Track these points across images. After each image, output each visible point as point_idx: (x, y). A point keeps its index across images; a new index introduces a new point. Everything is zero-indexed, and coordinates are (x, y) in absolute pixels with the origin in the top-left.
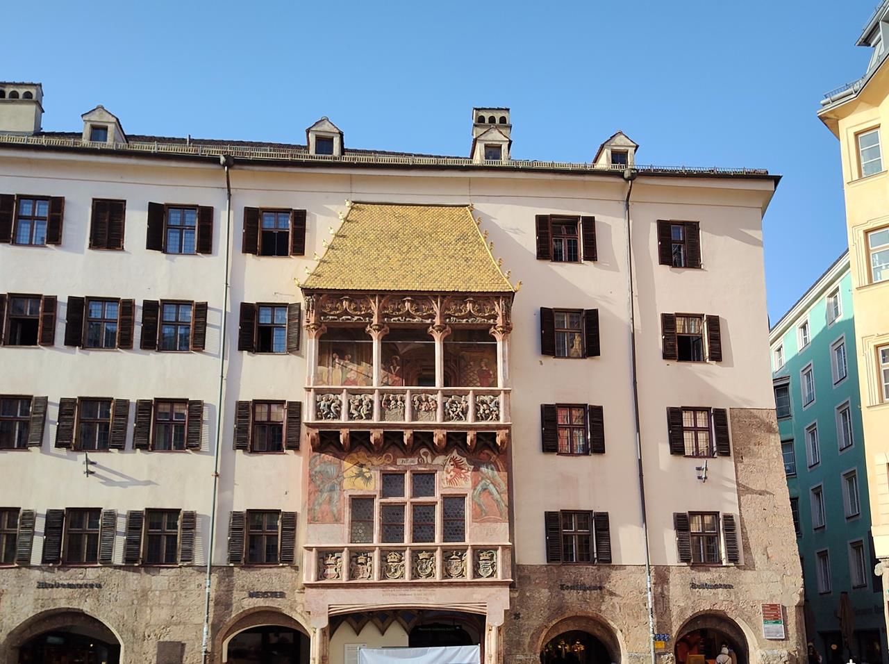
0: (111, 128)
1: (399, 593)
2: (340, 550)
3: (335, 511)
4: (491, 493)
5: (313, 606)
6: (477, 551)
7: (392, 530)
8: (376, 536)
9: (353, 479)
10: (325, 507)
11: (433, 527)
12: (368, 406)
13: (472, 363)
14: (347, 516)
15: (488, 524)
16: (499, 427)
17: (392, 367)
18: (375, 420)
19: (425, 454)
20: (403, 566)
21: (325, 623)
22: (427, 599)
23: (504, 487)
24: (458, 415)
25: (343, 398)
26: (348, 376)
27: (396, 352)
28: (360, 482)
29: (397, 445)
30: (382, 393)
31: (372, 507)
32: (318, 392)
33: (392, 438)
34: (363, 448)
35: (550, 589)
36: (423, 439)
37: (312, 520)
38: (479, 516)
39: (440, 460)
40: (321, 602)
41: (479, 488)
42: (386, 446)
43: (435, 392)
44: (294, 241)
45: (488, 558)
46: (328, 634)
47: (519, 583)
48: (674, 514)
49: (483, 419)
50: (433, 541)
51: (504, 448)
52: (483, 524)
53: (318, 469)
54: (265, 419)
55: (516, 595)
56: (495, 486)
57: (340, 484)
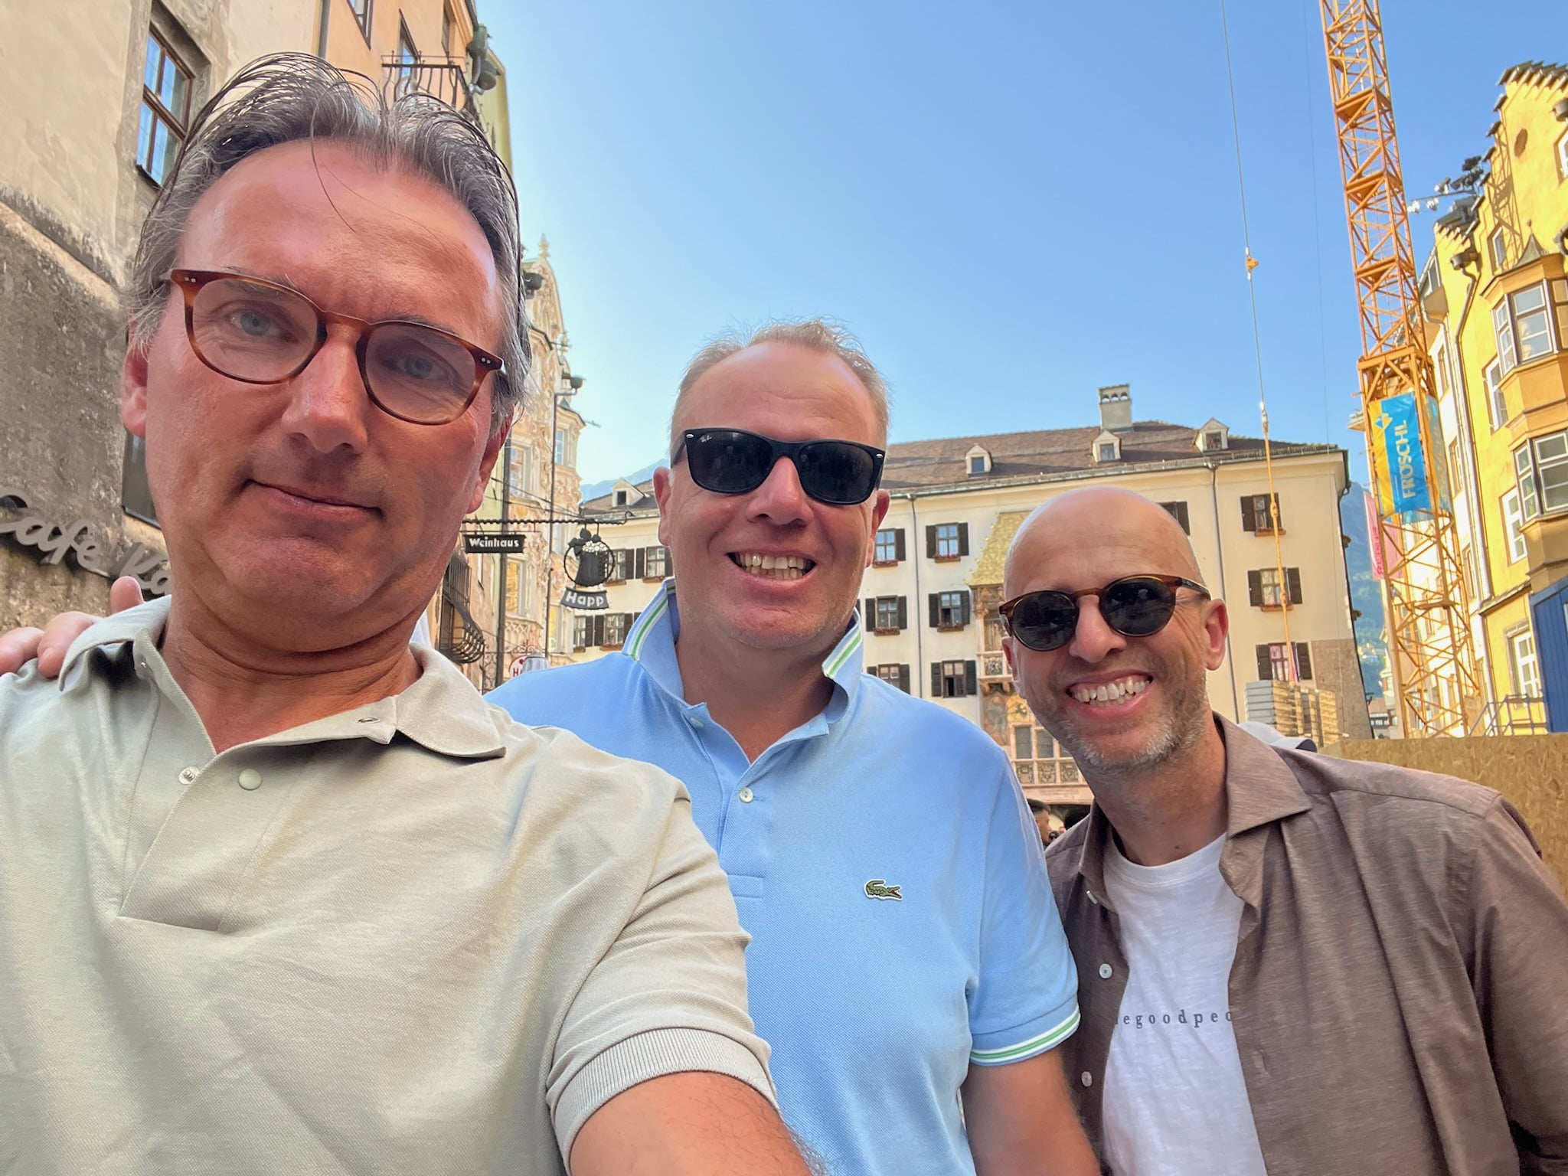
1: (1055, 792)
7: (1045, 748)
8: (1034, 754)
9: (1014, 715)
14: (1013, 740)
20: (1055, 773)
28: (1018, 715)
31: (1029, 733)
32: (986, 655)
53: (990, 708)
54: (951, 673)
57: (1006, 718)
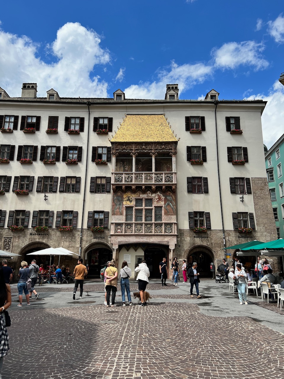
0: (55, 95)
1: (141, 238)
2: (122, 224)
3: (121, 211)
4: (170, 206)
5: (114, 242)
6: (166, 224)
7: (139, 217)
8: (134, 219)
9: (126, 201)
10: (118, 210)
11: (152, 216)
12: (131, 178)
13: (164, 164)
14: (124, 213)
15: (169, 216)
16: (173, 184)
17: (139, 166)
18: (133, 183)
19: (149, 193)
20: (142, 229)
21: (117, 247)
22: (150, 240)
23: (174, 203)
24: (159, 181)
25: (123, 176)
26: (125, 169)
27: (140, 161)
28: (128, 202)
29: (140, 190)
30: (135, 174)
31: (132, 210)
32: (115, 174)
33: (139, 189)
34: (130, 191)
35: (190, 237)
36: (148, 188)
37: (114, 214)
38: (167, 213)
39: (153, 195)
40: (116, 240)
41: (166, 204)
42: (137, 191)
43: (152, 173)
44: (109, 127)
45: (169, 227)
46: (118, 251)
47: (180, 235)
48: (232, 213)
49: (167, 182)
50: (152, 221)
51: (174, 191)
52: (168, 216)
53: (115, 198)
54: (99, 182)
55: (179, 239)
56: (172, 203)
57: (122, 203)
